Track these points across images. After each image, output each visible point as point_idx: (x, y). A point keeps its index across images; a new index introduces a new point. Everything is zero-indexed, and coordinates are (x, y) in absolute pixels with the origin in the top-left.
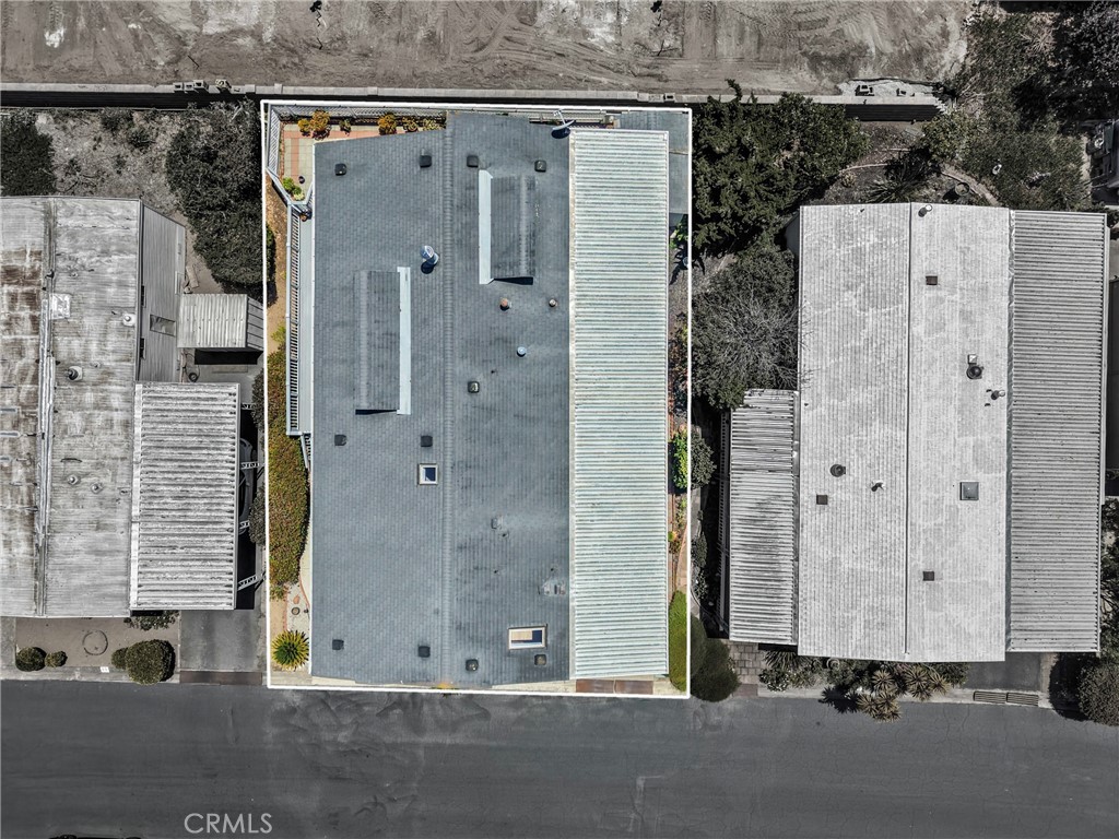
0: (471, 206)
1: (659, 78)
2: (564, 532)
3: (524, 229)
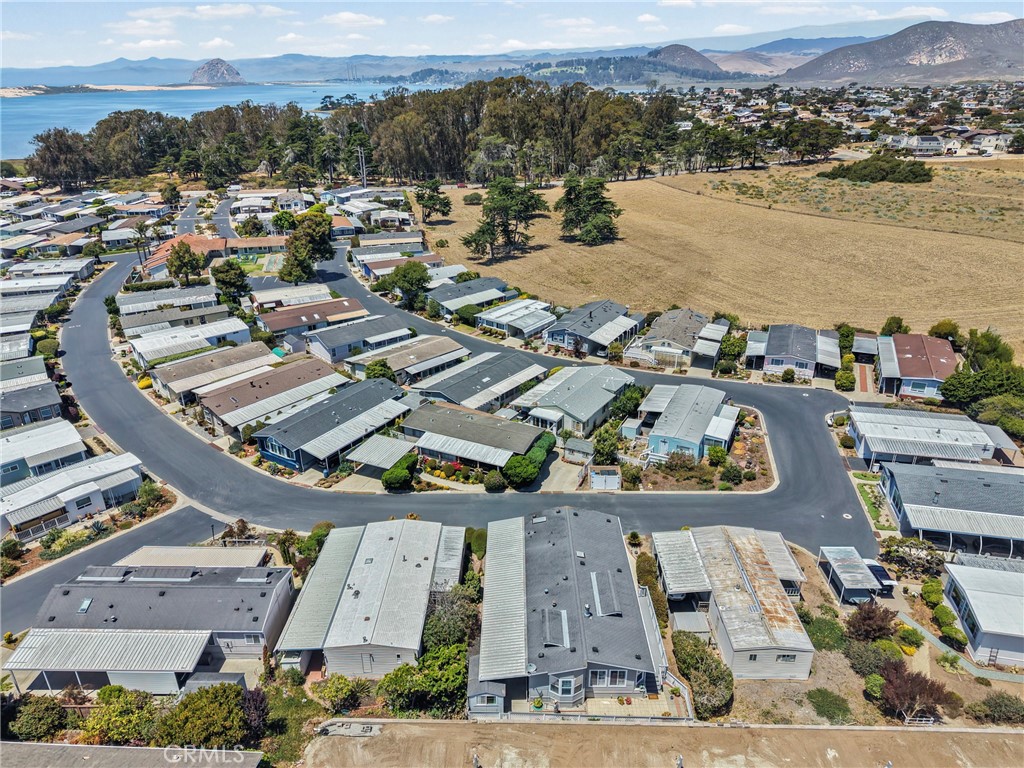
0: (572, 634)
1: (479, 733)
2: (526, 546)
3: (547, 624)
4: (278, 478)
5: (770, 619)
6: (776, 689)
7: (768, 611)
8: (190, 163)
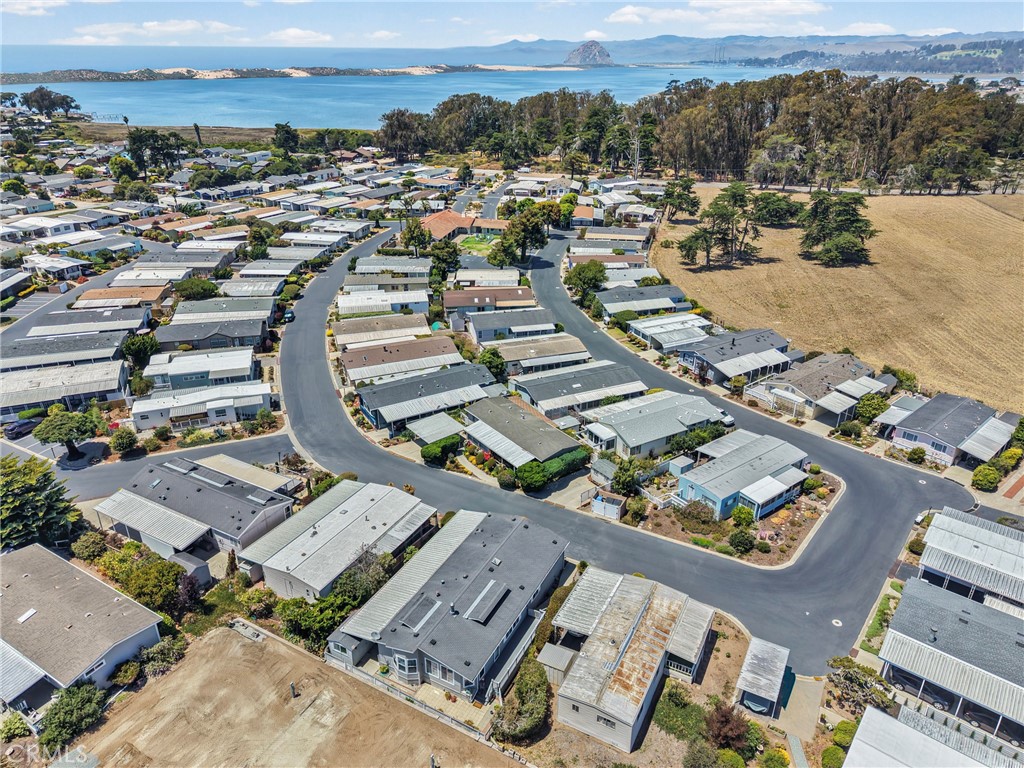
2: (466, 540)
4: (360, 429)
5: (615, 681)
6: (590, 747)
7: (620, 673)
8: (496, 144)
